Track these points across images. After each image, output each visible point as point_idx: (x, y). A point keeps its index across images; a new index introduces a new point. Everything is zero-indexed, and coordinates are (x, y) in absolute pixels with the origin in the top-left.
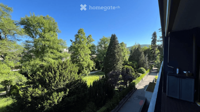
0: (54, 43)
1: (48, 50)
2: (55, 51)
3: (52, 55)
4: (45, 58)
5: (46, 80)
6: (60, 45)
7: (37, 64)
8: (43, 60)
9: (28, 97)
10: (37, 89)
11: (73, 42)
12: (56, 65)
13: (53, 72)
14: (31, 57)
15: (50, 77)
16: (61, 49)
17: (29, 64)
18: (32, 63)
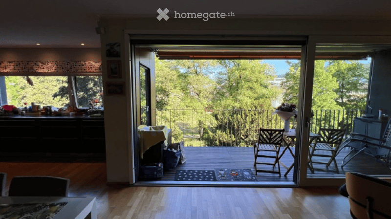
0: (253, 72)
1: (243, 84)
2: (256, 86)
3: (249, 91)
4: (239, 97)
5: (234, 125)
6: (262, 76)
7: (229, 105)
8: (236, 100)
9: (216, 140)
10: (224, 133)
11: (291, 64)
12: (249, 107)
13: (244, 116)
14: (223, 95)
15: (239, 122)
16: (265, 81)
17: (220, 104)
18: (223, 103)
